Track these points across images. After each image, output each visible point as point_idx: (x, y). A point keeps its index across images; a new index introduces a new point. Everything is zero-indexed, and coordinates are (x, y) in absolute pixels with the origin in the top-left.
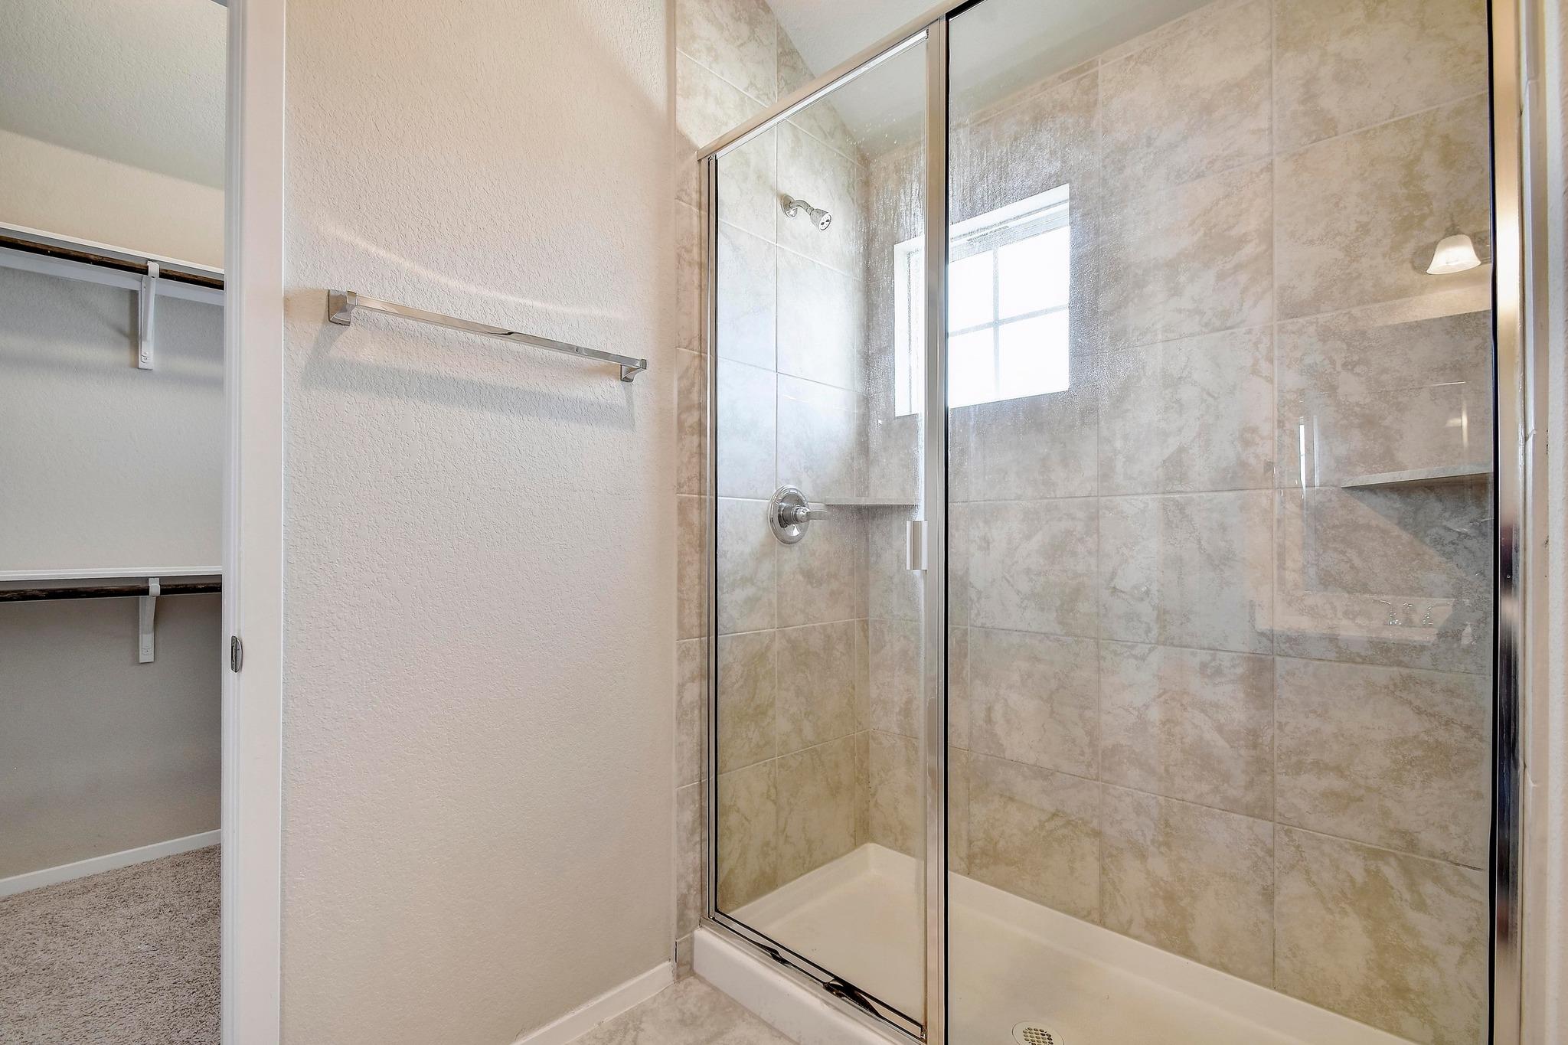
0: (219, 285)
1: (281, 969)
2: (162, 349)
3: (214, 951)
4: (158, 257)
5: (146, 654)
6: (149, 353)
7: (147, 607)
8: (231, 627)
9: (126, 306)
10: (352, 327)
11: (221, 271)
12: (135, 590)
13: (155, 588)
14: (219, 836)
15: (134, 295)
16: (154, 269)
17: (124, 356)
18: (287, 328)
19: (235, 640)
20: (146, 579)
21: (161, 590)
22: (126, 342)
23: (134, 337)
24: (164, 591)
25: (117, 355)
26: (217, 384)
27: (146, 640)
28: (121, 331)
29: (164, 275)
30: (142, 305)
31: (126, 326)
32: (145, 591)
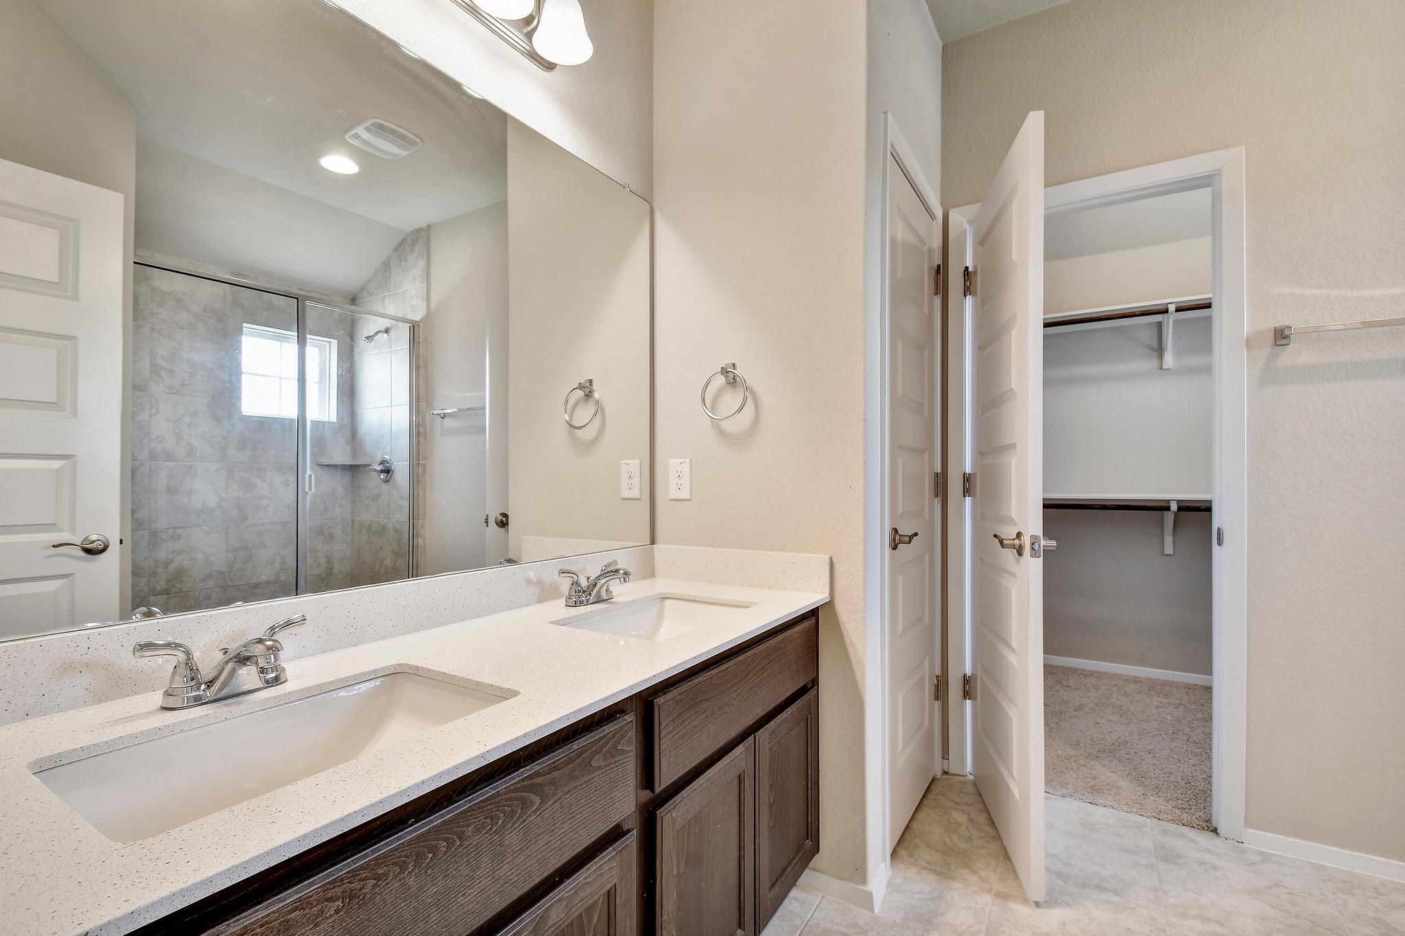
0: (1208, 306)
1: (1247, 717)
2: (1178, 354)
3: (1209, 735)
4: (1172, 300)
5: (1169, 550)
6: (1169, 359)
7: (1169, 518)
8: (1216, 524)
9: (1155, 332)
10: (1291, 345)
11: (1210, 296)
12: (1163, 507)
13: (1174, 507)
14: (1211, 680)
15: (1160, 324)
16: (1172, 308)
17: (1154, 363)
18: (1247, 356)
19: (1219, 529)
20: (1169, 501)
21: (1178, 508)
22: (1155, 354)
23: (1160, 351)
24: (1180, 509)
25: (1150, 364)
26: (1208, 370)
27: (1169, 540)
28: (1151, 348)
29: (1177, 310)
30: (1164, 330)
31: (1155, 344)
32: (1168, 509)
